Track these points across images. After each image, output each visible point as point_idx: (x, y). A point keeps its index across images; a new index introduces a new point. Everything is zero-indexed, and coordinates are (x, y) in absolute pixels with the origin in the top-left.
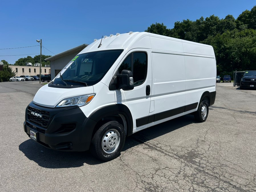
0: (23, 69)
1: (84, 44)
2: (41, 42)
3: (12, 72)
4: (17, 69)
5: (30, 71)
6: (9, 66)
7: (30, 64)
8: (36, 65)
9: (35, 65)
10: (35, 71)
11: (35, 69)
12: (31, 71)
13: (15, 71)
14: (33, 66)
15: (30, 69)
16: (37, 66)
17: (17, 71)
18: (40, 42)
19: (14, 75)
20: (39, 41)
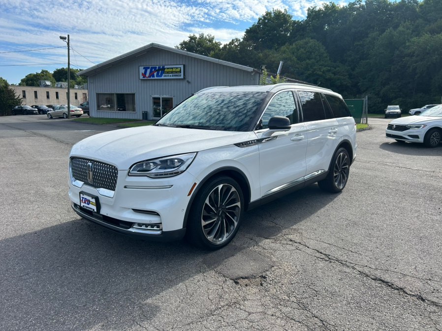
0: (36, 92)
1: (152, 44)
2: (69, 40)
3: (16, 97)
4: (24, 92)
5: (48, 97)
6: (10, 87)
7: (48, 83)
8: (59, 86)
9: (57, 85)
10: (57, 97)
11: (57, 93)
12: (50, 97)
13: (21, 97)
14: (53, 87)
15: (48, 93)
16: (61, 87)
17: (24, 96)
18: (67, 40)
19: (19, 102)
20: (65, 38)
